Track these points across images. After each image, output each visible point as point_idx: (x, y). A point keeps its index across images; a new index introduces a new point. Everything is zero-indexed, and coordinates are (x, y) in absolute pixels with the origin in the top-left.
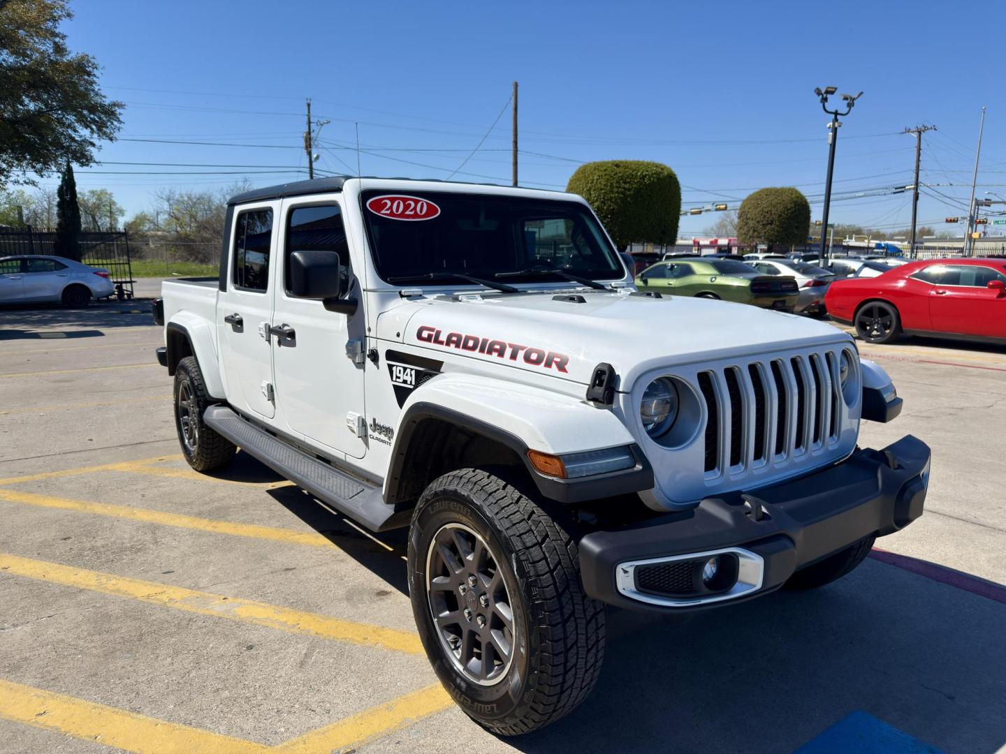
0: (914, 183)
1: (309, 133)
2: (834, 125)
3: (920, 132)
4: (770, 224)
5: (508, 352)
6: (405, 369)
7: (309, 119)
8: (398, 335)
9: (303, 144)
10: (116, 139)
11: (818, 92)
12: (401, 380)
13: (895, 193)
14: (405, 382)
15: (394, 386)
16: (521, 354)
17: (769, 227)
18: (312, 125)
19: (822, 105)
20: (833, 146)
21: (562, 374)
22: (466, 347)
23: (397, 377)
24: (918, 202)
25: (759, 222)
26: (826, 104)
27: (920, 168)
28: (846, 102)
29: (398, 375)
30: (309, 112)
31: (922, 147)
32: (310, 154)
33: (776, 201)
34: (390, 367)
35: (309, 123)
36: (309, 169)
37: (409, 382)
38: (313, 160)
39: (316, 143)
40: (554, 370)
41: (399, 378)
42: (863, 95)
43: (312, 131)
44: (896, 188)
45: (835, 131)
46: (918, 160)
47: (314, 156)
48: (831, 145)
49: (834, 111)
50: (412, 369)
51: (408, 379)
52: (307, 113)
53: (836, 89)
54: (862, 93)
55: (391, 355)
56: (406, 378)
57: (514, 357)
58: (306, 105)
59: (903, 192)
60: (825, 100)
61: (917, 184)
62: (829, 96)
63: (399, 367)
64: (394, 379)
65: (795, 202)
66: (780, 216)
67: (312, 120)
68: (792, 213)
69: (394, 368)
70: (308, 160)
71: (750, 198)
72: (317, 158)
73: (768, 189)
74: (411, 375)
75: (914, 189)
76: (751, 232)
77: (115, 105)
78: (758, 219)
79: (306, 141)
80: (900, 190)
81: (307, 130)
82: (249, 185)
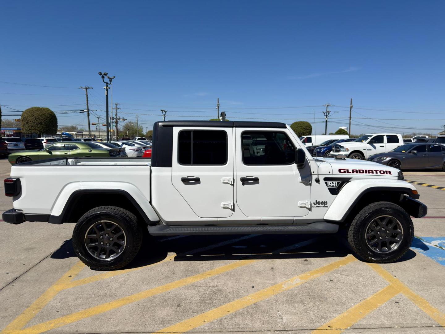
0: (87, 109)
2: (107, 88)
3: (86, 89)
4: (40, 124)
5: (375, 172)
6: (333, 182)
8: (330, 172)
11: (101, 74)
12: (331, 186)
13: (80, 112)
14: (333, 186)
15: (328, 188)
16: (378, 172)
17: (39, 126)
19: (102, 79)
20: (107, 96)
21: (391, 175)
22: (360, 172)
23: (329, 185)
24: (90, 117)
25: (34, 123)
26: (104, 79)
27: (89, 103)
28: (109, 79)
29: (330, 184)
31: (88, 95)
33: (42, 113)
34: (326, 183)
37: (334, 186)
40: (388, 174)
41: (330, 185)
42: (115, 78)
44: (81, 111)
45: (107, 90)
46: (87, 100)
48: (106, 96)
49: (106, 82)
50: (336, 182)
51: (334, 185)
53: (108, 74)
54: (115, 77)
55: (325, 179)
56: (333, 185)
57: (377, 173)
59: (83, 112)
60: (103, 77)
61: (88, 109)
62: (105, 76)
63: (329, 183)
64: (328, 186)
65: (51, 115)
66: (45, 120)
68: (50, 119)
69: (328, 183)
71: (27, 111)
73: (36, 108)
74: (335, 184)
75: (87, 111)
76: (30, 127)
78: (33, 122)
80: (82, 111)
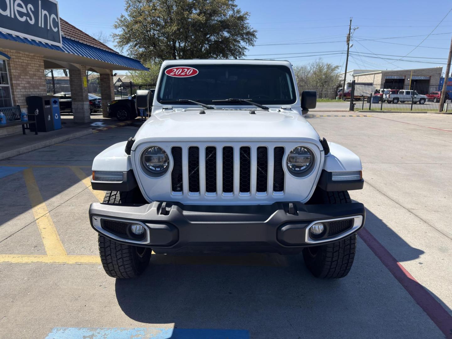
1: (349, 34)
7: (350, 27)
9: (346, 39)
10: (255, 46)
18: (351, 30)
30: (351, 24)
32: (348, 44)
35: (350, 29)
36: (347, 52)
38: (349, 47)
39: (352, 38)
43: (351, 33)
47: (350, 45)
52: (349, 25)
58: (350, 20)
67: (351, 28)
70: (347, 47)
72: (352, 46)
77: (254, 31)
79: (347, 38)
81: (349, 33)
82: (321, 61)
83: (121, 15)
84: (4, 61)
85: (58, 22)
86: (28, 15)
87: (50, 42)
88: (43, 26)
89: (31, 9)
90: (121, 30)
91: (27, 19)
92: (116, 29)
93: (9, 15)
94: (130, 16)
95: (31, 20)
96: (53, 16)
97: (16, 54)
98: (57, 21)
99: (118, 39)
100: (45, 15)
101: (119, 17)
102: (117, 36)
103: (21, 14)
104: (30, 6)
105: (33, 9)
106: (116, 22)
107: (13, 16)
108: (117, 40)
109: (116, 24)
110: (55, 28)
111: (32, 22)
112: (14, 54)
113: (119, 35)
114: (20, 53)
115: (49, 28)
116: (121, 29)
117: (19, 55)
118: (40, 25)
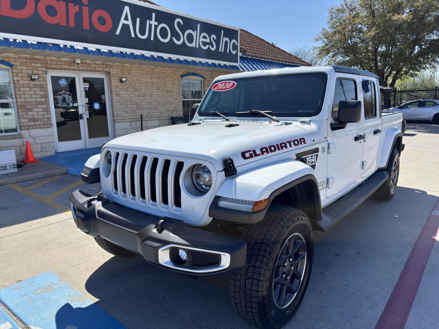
83: (323, 28)
84: (201, 81)
85: (238, 46)
86: (211, 44)
87: (228, 64)
88: (223, 51)
89: (213, 38)
90: (321, 43)
91: (209, 47)
92: (316, 42)
93: (194, 46)
94: (330, 27)
95: (213, 47)
96: (234, 41)
97: (210, 75)
98: (237, 44)
99: (317, 51)
100: (226, 42)
101: (321, 30)
102: (317, 48)
103: (205, 44)
104: (213, 36)
105: (215, 38)
106: (317, 35)
107: (197, 47)
108: (317, 53)
109: (317, 37)
110: (234, 50)
111: (213, 49)
112: (208, 75)
113: (318, 47)
114: (213, 74)
115: (228, 52)
116: (322, 41)
117: (212, 75)
118: (220, 50)
